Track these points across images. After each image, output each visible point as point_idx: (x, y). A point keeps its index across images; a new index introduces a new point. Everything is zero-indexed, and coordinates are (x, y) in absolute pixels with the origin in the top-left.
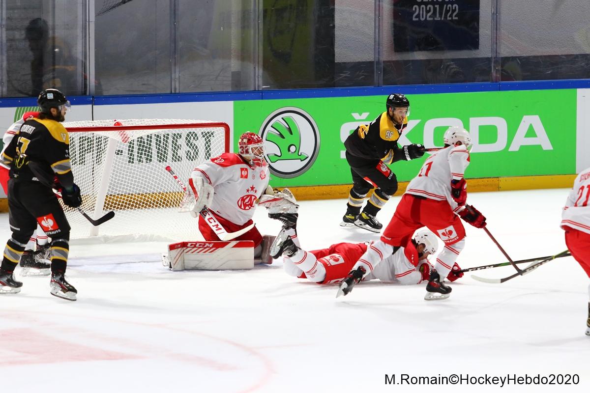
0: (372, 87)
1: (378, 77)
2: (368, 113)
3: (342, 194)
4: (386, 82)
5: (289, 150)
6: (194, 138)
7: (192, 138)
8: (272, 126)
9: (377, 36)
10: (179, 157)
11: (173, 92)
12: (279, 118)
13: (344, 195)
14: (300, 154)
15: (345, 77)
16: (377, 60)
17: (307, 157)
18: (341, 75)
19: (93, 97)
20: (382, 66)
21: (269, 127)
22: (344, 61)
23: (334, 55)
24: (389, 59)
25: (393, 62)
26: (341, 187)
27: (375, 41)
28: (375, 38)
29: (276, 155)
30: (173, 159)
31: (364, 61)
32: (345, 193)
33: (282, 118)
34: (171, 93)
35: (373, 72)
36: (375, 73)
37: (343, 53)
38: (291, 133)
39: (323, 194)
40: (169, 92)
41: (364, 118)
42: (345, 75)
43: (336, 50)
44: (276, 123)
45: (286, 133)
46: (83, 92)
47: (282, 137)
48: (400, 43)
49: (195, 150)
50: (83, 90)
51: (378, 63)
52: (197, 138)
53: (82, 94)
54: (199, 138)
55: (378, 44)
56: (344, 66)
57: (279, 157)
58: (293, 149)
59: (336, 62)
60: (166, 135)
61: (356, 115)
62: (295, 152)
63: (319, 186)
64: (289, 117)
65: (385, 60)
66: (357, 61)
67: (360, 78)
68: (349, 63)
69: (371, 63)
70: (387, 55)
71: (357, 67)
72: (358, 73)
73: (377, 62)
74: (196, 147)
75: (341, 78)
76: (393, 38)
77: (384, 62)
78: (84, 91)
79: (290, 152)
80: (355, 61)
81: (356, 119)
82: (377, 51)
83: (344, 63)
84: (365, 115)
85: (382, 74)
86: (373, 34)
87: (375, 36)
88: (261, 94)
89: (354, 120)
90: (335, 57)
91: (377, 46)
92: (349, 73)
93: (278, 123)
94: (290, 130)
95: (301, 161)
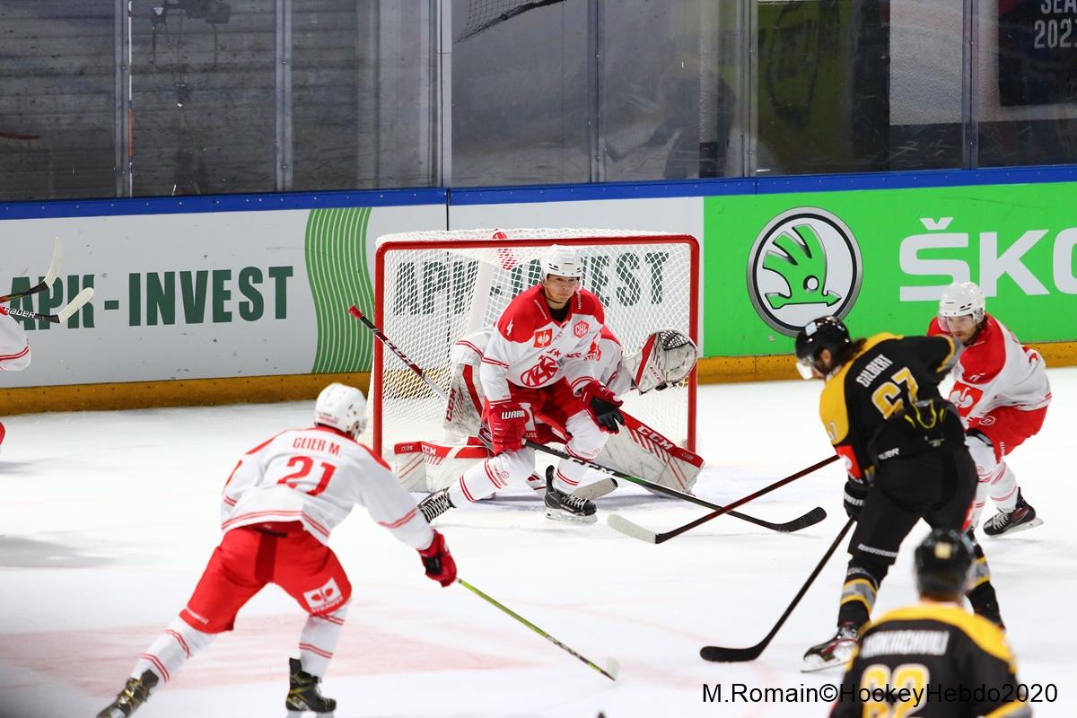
0: (958, 170)
1: (970, 152)
2: (951, 219)
4: (985, 160)
5: (805, 286)
6: (632, 264)
8: (774, 243)
9: (968, 76)
11: (593, 180)
12: (787, 227)
14: (825, 293)
15: (909, 152)
16: (967, 120)
17: (839, 299)
18: (902, 148)
19: (448, 191)
20: (976, 131)
21: (768, 245)
22: (906, 122)
23: (887, 112)
24: (990, 119)
25: (997, 123)
27: (964, 86)
28: (963, 82)
29: (780, 295)
31: (944, 122)
33: (793, 228)
34: (590, 183)
35: (959, 142)
36: (964, 143)
37: (906, 108)
38: (809, 255)
40: (585, 180)
41: (944, 228)
42: (907, 148)
43: (892, 103)
44: (782, 236)
45: (799, 255)
46: (431, 183)
47: (792, 261)
48: (1011, 89)
49: (635, 292)
51: (970, 125)
52: (639, 265)
54: (642, 264)
55: (969, 91)
56: (907, 132)
57: (787, 299)
58: (812, 283)
59: (891, 124)
61: (928, 223)
62: (817, 289)
64: (805, 226)
65: (983, 120)
66: (931, 123)
67: (938, 153)
68: (915, 126)
69: (957, 126)
70: (986, 110)
71: (932, 133)
72: (931, 144)
73: (967, 125)
74: (637, 286)
75: (901, 152)
76: (996, 81)
77: (981, 124)
79: (806, 291)
80: (926, 123)
81: (929, 228)
82: (968, 104)
83: (906, 126)
84: (945, 222)
85: (977, 147)
86: (961, 74)
87: (964, 77)
88: (754, 184)
89: (926, 231)
90: (891, 116)
91: (968, 95)
92: (916, 144)
93: (784, 236)
94: (806, 249)
95: (828, 306)
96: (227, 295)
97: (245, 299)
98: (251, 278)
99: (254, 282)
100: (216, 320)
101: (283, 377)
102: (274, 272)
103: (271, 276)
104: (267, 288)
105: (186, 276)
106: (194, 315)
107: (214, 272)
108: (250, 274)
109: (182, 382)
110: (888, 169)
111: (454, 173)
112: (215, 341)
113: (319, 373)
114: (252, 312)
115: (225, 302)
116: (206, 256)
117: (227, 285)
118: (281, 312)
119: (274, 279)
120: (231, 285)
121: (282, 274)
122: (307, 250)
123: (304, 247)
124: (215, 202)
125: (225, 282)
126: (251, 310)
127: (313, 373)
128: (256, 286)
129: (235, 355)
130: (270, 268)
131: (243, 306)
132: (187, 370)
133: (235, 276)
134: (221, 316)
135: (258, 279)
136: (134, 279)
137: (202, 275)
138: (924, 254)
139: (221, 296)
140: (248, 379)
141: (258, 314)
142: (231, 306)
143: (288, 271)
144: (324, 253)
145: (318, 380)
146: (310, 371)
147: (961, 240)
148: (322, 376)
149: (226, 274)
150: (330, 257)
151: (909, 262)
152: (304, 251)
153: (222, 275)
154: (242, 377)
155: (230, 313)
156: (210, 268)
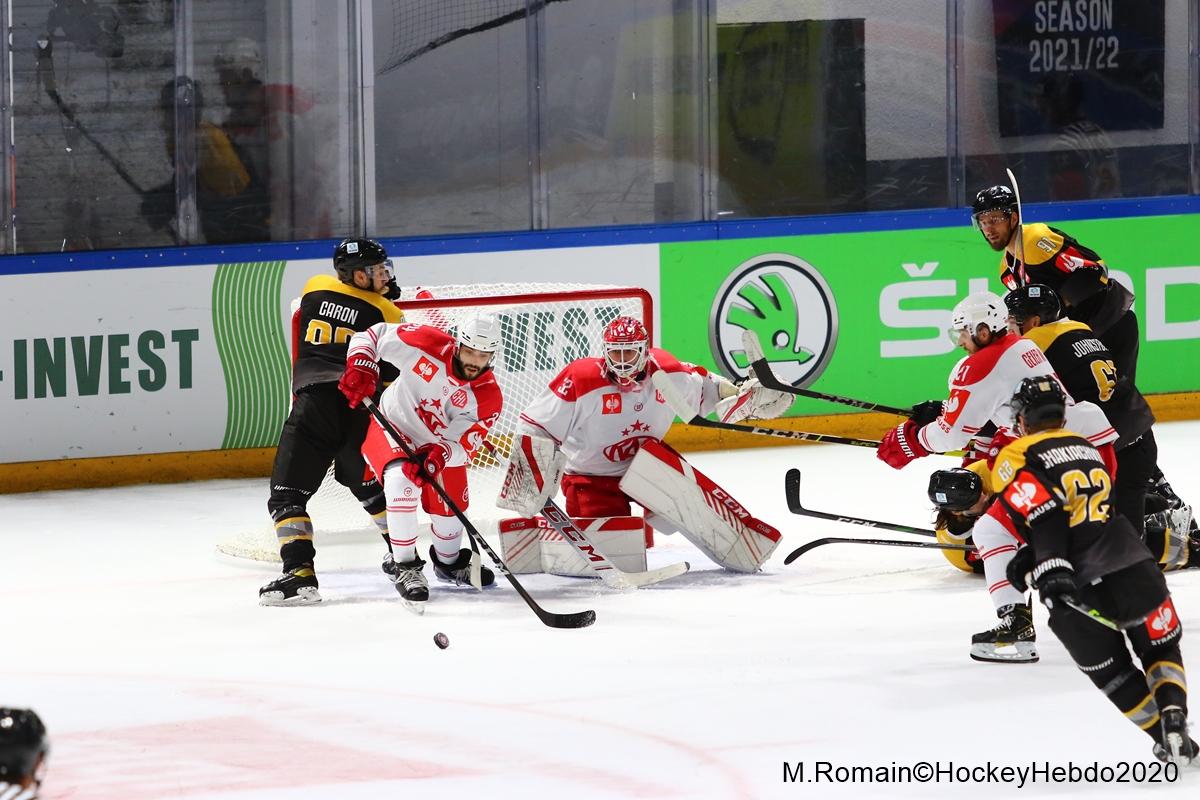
0: (944, 209)
1: (956, 189)
2: (937, 264)
5: (775, 342)
6: (580, 321)
7: (576, 320)
8: (738, 294)
9: (953, 104)
10: (550, 360)
11: (536, 227)
12: (753, 276)
14: (797, 350)
15: (887, 190)
16: (953, 153)
17: (812, 357)
18: (881, 185)
20: (963, 166)
21: (733, 296)
22: (885, 157)
23: (863, 146)
24: (979, 152)
25: (988, 157)
27: (948, 116)
28: (948, 110)
30: (537, 364)
31: (926, 156)
33: (760, 277)
34: (532, 230)
35: (944, 179)
36: (950, 179)
37: (884, 141)
38: (778, 307)
40: (526, 227)
41: (929, 274)
42: (887, 186)
43: (868, 135)
44: (747, 286)
45: (767, 307)
47: (759, 313)
49: (582, 347)
50: (352, 228)
51: (956, 160)
52: (587, 321)
54: (590, 321)
55: (954, 121)
56: (885, 168)
58: (782, 339)
59: (868, 159)
60: (523, 317)
61: (911, 269)
62: (787, 345)
63: (837, 414)
64: (773, 275)
65: (970, 153)
66: (912, 157)
67: (920, 191)
68: (894, 162)
69: (941, 161)
70: (973, 142)
71: (912, 168)
72: (913, 182)
73: (952, 159)
74: (585, 340)
75: (879, 191)
77: (968, 158)
78: (354, 230)
79: (777, 347)
80: (907, 158)
81: (912, 275)
82: (953, 136)
83: (886, 162)
84: (930, 267)
85: (964, 183)
86: (945, 101)
87: (948, 104)
88: (716, 228)
89: (908, 278)
90: (867, 149)
91: (953, 126)
92: (896, 181)
93: (750, 287)
94: (775, 301)
95: (800, 363)
96: (125, 363)
97: (145, 367)
98: (151, 343)
99: (155, 347)
100: (112, 391)
101: (188, 454)
102: (177, 335)
103: (173, 340)
104: (170, 354)
105: (78, 342)
106: (88, 386)
107: (110, 337)
108: (152, 337)
109: (75, 462)
110: (865, 210)
111: (378, 221)
112: (112, 414)
113: (230, 448)
114: (153, 381)
115: (123, 370)
116: (100, 320)
117: (125, 352)
118: (186, 381)
119: (178, 343)
120: (130, 351)
121: (186, 338)
122: (214, 310)
123: (210, 307)
124: (110, 258)
125: (122, 348)
126: (152, 378)
127: (223, 449)
128: (158, 352)
129: (134, 429)
130: (174, 333)
131: (143, 375)
132: (80, 448)
133: (134, 341)
134: (118, 387)
135: (160, 343)
136: (20, 346)
137: (96, 341)
138: (907, 304)
139: (118, 363)
140: (149, 457)
141: (160, 382)
142: (129, 375)
143: (193, 335)
144: (234, 314)
145: (229, 456)
146: (220, 448)
147: (948, 288)
148: (233, 451)
149: (124, 339)
150: (240, 317)
151: (890, 312)
152: (210, 312)
153: (119, 341)
154: (144, 455)
155: (129, 383)
156: (105, 333)
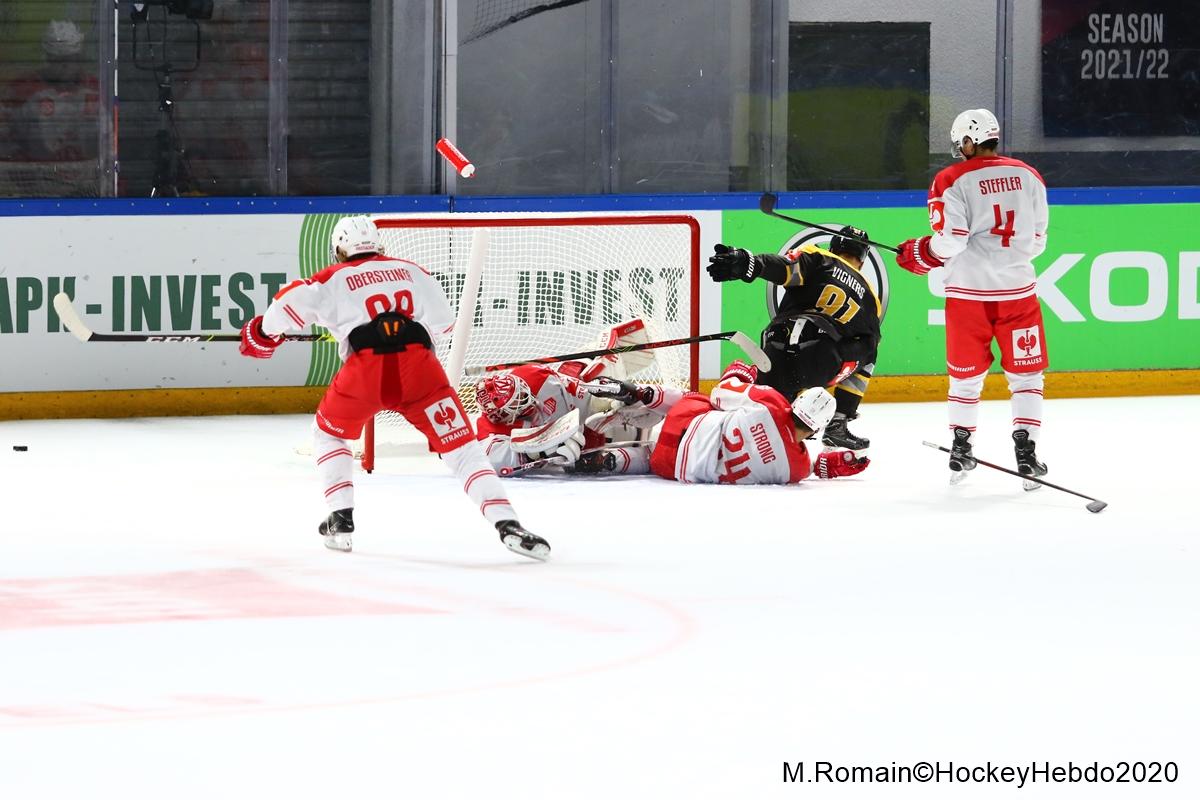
3: (931, 392)
6: (645, 280)
7: (641, 279)
10: (616, 314)
11: (607, 190)
13: (934, 395)
19: (451, 198)
26: (929, 380)
30: (605, 319)
32: (937, 391)
34: (603, 193)
39: (894, 392)
40: (597, 189)
46: (434, 189)
50: (434, 185)
52: (651, 280)
53: (432, 193)
54: (655, 280)
59: (930, 153)
63: (886, 376)
78: (436, 187)
96: (217, 301)
97: (235, 306)
98: (241, 284)
99: (244, 289)
100: (203, 328)
101: (274, 389)
102: (266, 278)
103: (263, 282)
104: (258, 295)
105: (173, 281)
106: (181, 322)
107: (203, 277)
108: (242, 279)
109: (167, 392)
112: (203, 349)
113: (313, 385)
115: (214, 308)
116: (194, 261)
117: (217, 291)
119: (266, 286)
121: (274, 281)
122: (301, 256)
123: (298, 252)
124: (204, 203)
125: (214, 287)
126: (242, 317)
127: (307, 385)
128: (247, 293)
129: (225, 364)
130: (263, 275)
131: (233, 313)
132: (172, 379)
133: (225, 282)
134: (210, 322)
135: (250, 285)
136: (118, 282)
137: (190, 280)
139: (210, 302)
140: (237, 390)
142: (220, 313)
143: (281, 278)
144: (319, 260)
145: (312, 393)
146: (303, 384)
148: (316, 389)
149: (216, 280)
152: (298, 257)
153: (211, 281)
154: (231, 388)
155: (219, 321)
156: (199, 272)
